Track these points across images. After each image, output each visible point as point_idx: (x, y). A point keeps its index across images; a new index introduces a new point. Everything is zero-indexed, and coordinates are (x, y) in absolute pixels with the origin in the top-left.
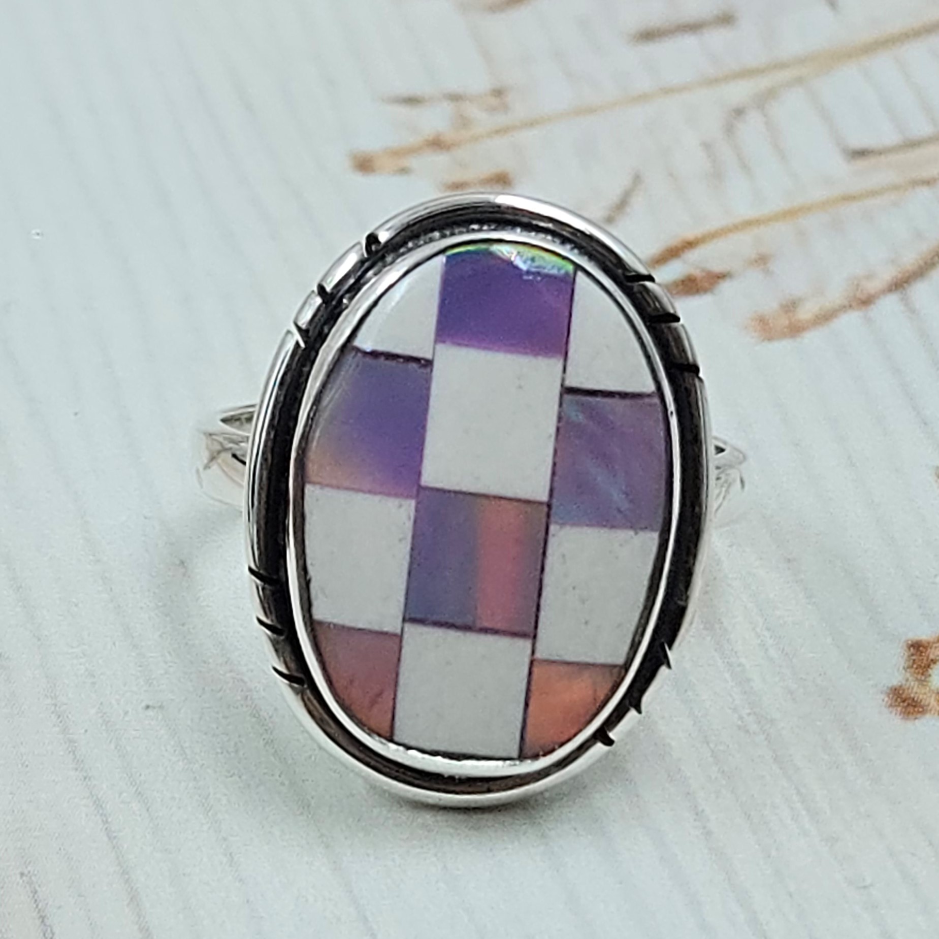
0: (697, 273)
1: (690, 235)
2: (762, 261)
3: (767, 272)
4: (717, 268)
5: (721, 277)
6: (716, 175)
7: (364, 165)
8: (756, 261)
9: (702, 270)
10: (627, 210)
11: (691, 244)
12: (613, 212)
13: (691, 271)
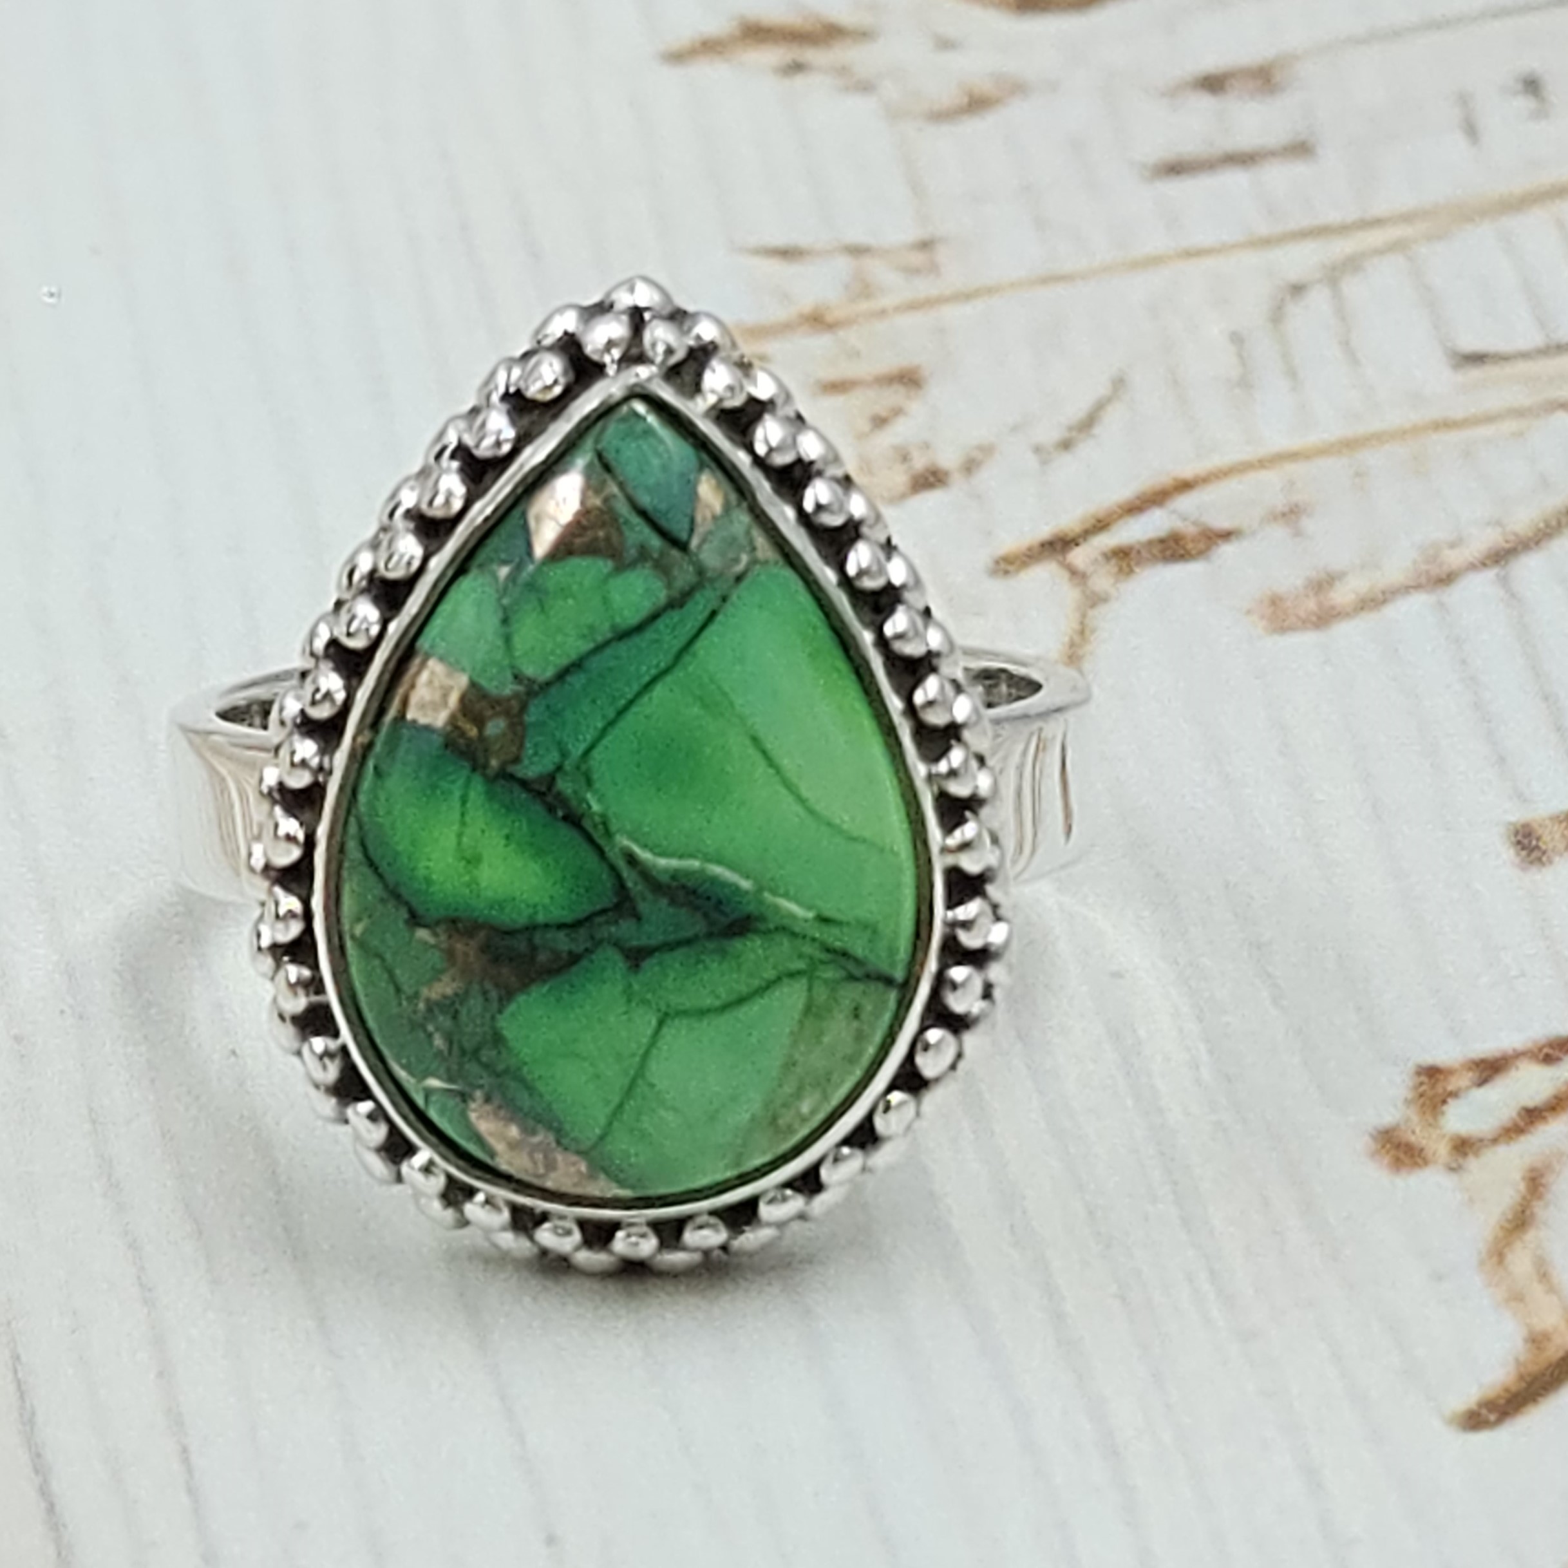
0: (1189, 530)
1: (1187, 472)
2: (1292, 514)
4: (1221, 523)
5: (1226, 535)
6: (1245, 383)
8: (1283, 515)
9: (1195, 523)
10: (1097, 430)
11: (1184, 486)
12: (1074, 434)
13: (1178, 525)
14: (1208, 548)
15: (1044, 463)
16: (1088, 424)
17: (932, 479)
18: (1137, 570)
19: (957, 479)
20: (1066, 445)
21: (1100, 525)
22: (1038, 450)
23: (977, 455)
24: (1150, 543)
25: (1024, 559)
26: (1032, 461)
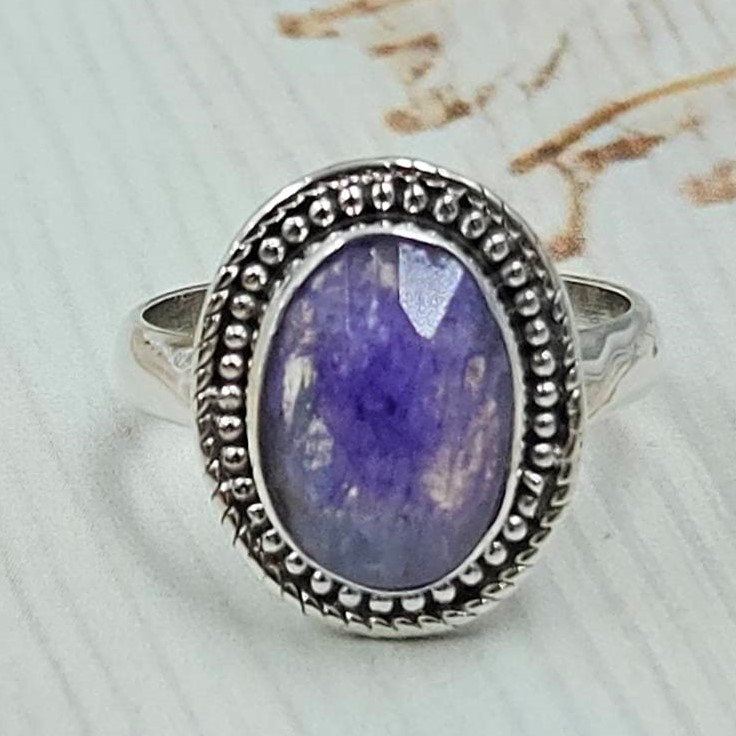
0: (630, 137)
1: (622, 99)
2: (694, 124)
3: (701, 137)
4: (650, 132)
5: (655, 140)
6: (645, 36)
7: (291, 28)
8: (688, 125)
9: (635, 133)
10: (556, 73)
11: (622, 107)
12: (544, 75)
13: (624, 135)
14: (644, 150)
15: (529, 96)
16: (551, 68)
17: (460, 110)
18: (604, 165)
19: (475, 110)
20: (540, 83)
21: (573, 137)
22: (523, 87)
23: (484, 93)
24: (608, 148)
25: (531, 162)
26: (521, 96)
